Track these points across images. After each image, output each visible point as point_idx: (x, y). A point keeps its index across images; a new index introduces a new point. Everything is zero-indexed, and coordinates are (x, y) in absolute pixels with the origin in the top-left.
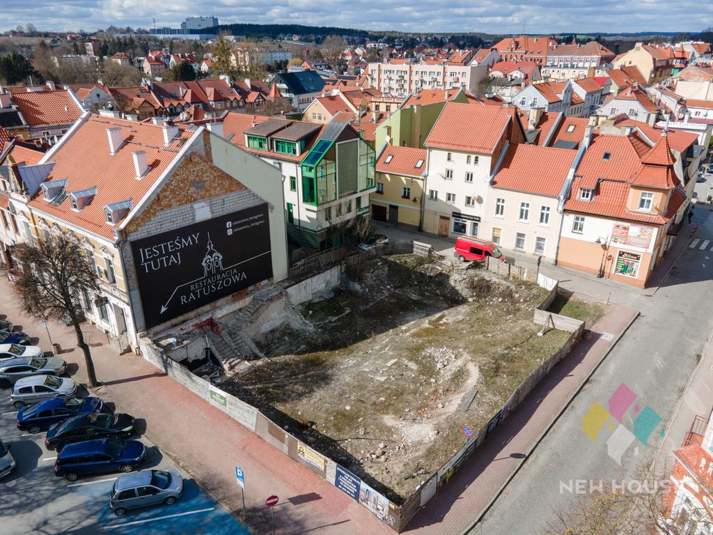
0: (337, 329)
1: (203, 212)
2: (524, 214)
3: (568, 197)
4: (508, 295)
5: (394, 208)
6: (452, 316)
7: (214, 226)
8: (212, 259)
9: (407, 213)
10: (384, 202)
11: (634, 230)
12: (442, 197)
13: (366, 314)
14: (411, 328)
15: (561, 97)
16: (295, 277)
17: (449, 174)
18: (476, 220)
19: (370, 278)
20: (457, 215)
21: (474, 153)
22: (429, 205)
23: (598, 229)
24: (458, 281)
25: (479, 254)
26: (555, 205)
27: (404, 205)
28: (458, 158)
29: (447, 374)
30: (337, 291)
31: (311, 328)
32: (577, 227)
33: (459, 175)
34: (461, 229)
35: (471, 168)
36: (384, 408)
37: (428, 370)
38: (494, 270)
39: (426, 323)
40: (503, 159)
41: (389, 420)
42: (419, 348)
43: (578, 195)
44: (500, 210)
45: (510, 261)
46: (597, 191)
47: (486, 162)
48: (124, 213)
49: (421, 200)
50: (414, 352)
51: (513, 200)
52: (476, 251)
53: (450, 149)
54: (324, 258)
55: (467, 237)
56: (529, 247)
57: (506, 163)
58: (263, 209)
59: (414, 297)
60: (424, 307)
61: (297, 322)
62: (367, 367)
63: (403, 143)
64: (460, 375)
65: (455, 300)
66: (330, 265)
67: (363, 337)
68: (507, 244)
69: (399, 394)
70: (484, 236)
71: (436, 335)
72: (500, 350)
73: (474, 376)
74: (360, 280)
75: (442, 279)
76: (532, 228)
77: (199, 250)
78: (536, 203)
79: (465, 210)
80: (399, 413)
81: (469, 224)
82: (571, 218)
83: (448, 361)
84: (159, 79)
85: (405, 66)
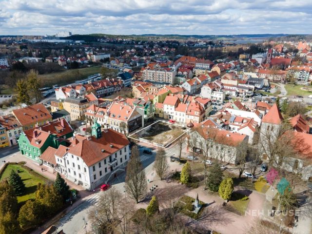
0: (153, 134)
1: (135, 118)
2: (180, 115)
3: (187, 112)
4: (178, 128)
5: (158, 114)
6: (169, 132)
7: (136, 119)
8: (136, 124)
9: (161, 115)
10: (157, 113)
11: (196, 117)
12: (167, 112)
13: (156, 132)
14: (163, 133)
15: (194, 84)
16: (145, 127)
17: (168, 108)
18: (173, 116)
20: (170, 115)
21: (172, 105)
22: (165, 114)
23: (191, 117)
24: (170, 127)
25: (173, 122)
26: (185, 114)
27: (160, 114)
28: (169, 106)
29: (168, 138)
30: (151, 129)
31: (148, 134)
32: (188, 117)
33: (169, 109)
34: (170, 118)
35: (171, 107)
37: (166, 137)
38: (176, 125)
39: (165, 133)
40: (176, 106)
43: (188, 112)
44: (176, 114)
45: (178, 123)
46: (191, 111)
47: (174, 107)
48: (127, 118)
49: (163, 113)
50: (164, 136)
51: (178, 113)
52: (173, 121)
53: (168, 104)
55: (171, 119)
56: (182, 121)
57: (177, 107)
58: (141, 116)
59: (163, 129)
60: (165, 130)
61: (146, 133)
62: (158, 138)
63: (159, 102)
64: (170, 138)
65: (170, 129)
66: (150, 124)
67: (156, 135)
68: (178, 120)
70: (174, 119)
71: (167, 134)
72: (176, 134)
73: (172, 137)
75: (167, 126)
76: (182, 117)
77: (134, 123)
78: (182, 113)
79: (171, 115)
83: (168, 136)
84: (66, 67)
85: (154, 71)
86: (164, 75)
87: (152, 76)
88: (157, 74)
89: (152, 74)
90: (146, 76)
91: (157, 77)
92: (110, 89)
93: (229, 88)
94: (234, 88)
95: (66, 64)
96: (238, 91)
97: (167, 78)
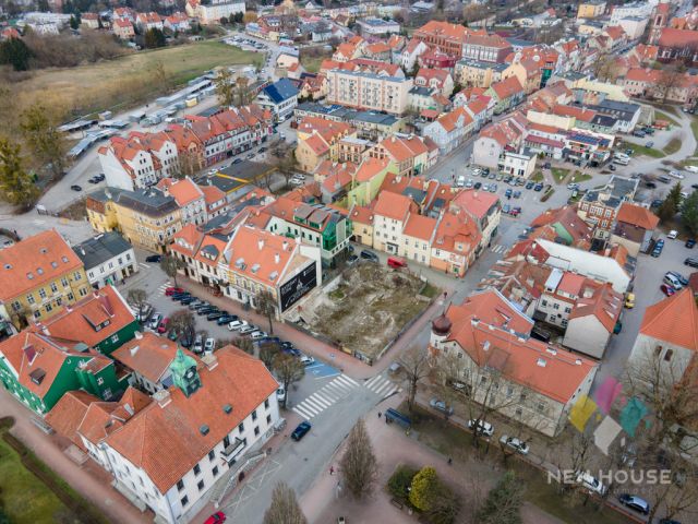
0: (343, 304)
1: (298, 271)
2: (417, 246)
3: (434, 241)
4: (408, 284)
5: (360, 237)
6: (386, 295)
7: (300, 274)
9: (366, 240)
10: (355, 235)
11: (457, 257)
12: (382, 235)
13: (353, 296)
16: (324, 284)
17: (385, 226)
18: (397, 246)
19: (352, 278)
20: (389, 243)
21: (396, 218)
23: (445, 255)
25: (397, 265)
26: (429, 244)
27: (364, 236)
28: (389, 221)
29: (384, 321)
30: (340, 286)
31: (333, 304)
32: (438, 253)
33: (389, 227)
34: (391, 249)
35: (394, 225)
36: (365, 334)
37: (378, 319)
39: (377, 300)
41: (366, 338)
42: (374, 311)
43: (439, 242)
44: (407, 243)
47: (400, 223)
49: (372, 236)
50: (372, 313)
51: (412, 240)
52: (396, 263)
53: (385, 215)
54: (334, 272)
56: (420, 259)
57: (409, 223)
58: (314, 264)
59: (372, 286)
60: (375, 290)
62: (356, 320)
64: (388, 321)
65: (388, 288)
66: (337, 275)
68: (410, 260)
69: (369, 329)
70: (400, 255)
71: (380, 305)
72: (403, 311)
73: (393, 322)
74: (349, 280)
75: (383, 278)
76: (420, 252)
77: (294, 286)
78: (422, 242)
79: (392, 242)
80: (369, 335)
81: (394, 248)
82: (434, 250)
83: (384, 316)
84: (133, 45)
85: (355, 78)
86: (380, 89)
87: (348, 91)
88: (362, 86)
89: (348, 84)
90: (333, 87)
91: (362, 93)
92: (241, 136)
93: (545, 135)
94: (559, 137)
95: (132, 32)
96: (569, 147)
97: (387, 97)
